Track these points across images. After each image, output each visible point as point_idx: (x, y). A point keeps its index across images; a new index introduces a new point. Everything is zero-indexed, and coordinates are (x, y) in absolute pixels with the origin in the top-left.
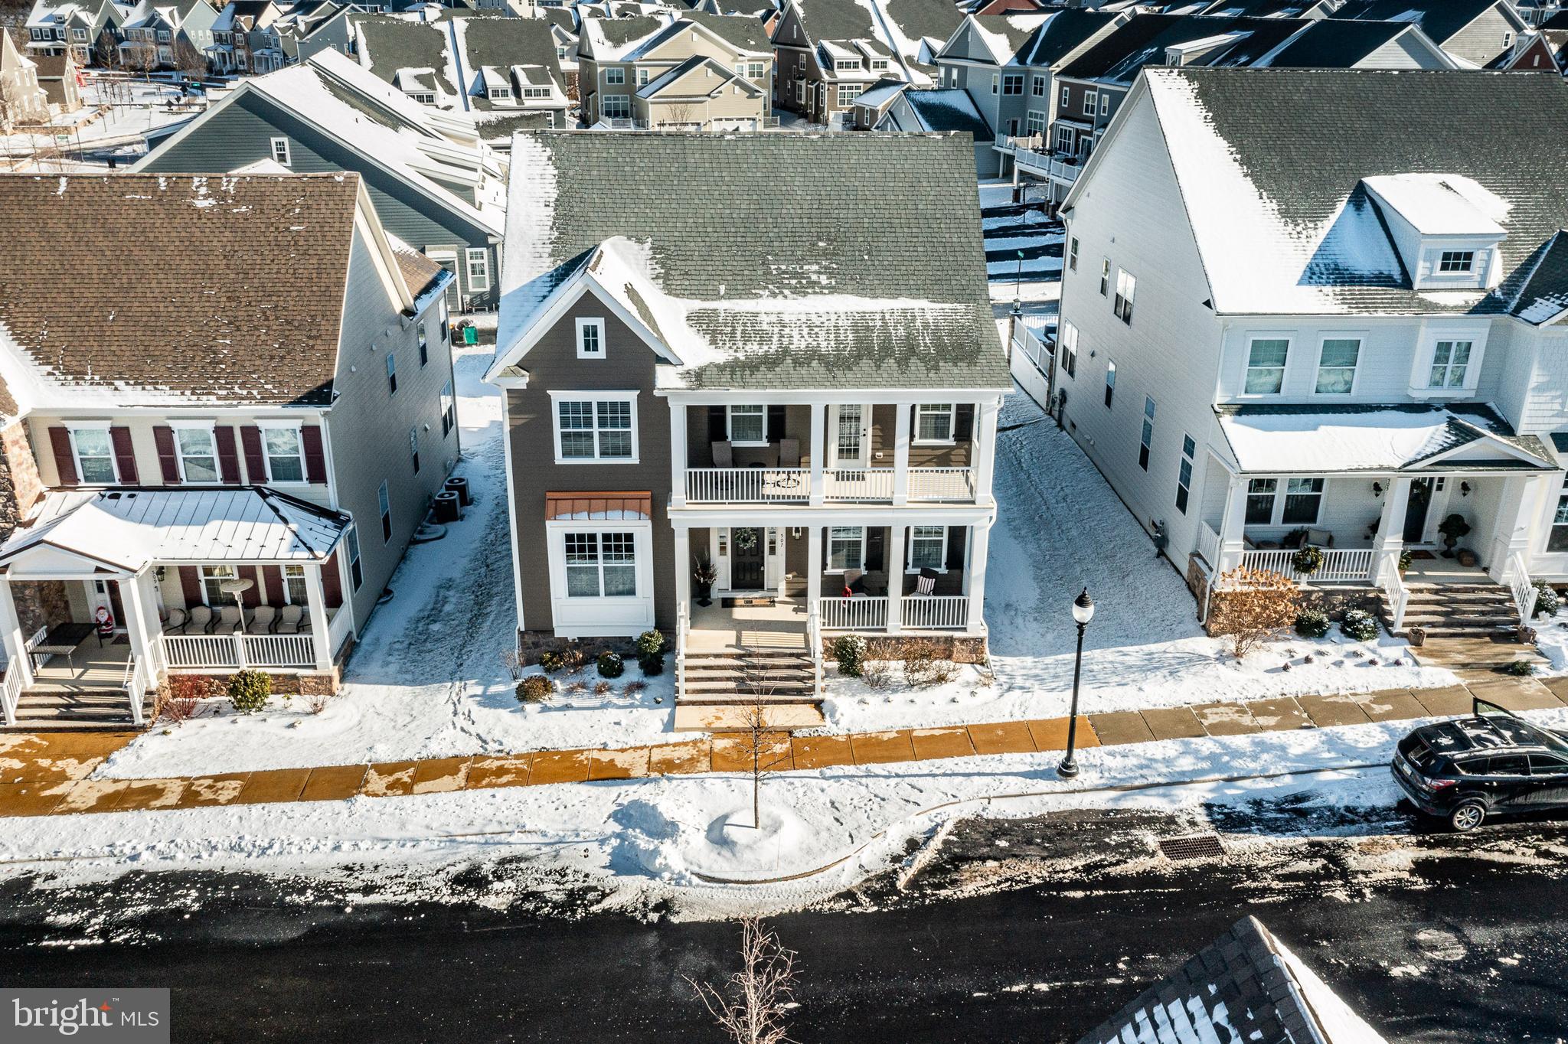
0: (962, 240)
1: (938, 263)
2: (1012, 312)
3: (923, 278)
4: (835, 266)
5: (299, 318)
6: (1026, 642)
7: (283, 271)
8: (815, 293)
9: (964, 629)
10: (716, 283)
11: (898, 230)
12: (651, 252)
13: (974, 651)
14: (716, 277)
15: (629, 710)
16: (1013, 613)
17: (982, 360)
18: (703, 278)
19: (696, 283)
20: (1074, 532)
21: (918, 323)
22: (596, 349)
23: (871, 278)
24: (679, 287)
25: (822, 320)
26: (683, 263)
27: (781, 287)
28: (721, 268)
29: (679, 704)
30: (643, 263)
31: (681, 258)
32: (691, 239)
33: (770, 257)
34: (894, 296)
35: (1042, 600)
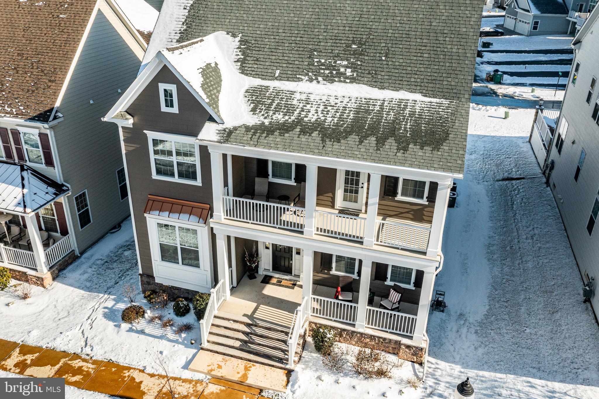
0: (460, 51)
1: (436, 67)
2: (537, 107)
3: (422, 77)
4: (359, 63)
5: (48, 69)
6: (461, 351)
7: (49, 41)
8: (340, 81)
9: (411, 338)
10: (275, 68)
11: (413, 40)
12: (239, 43)
13: (415, 354)
14: (276, 64)
15: (174, 344)
16: (462, 322)
17: (445, 147)
18: (267, 64)
19: (262, 67)
20: (530, 265)
21: (407, 112)
22: (172, 106)
23: (383, 74)
24: (250, 69)
25: (337, 101)
26: (257, 52)
27: (317, 74)
28: (281, 58)
29: (202, 349)
30: (231, 50)
31: (257, 49)
32: (266, 37)
33: (315, 53)
34: (397, 89)
35: (487, 316)
